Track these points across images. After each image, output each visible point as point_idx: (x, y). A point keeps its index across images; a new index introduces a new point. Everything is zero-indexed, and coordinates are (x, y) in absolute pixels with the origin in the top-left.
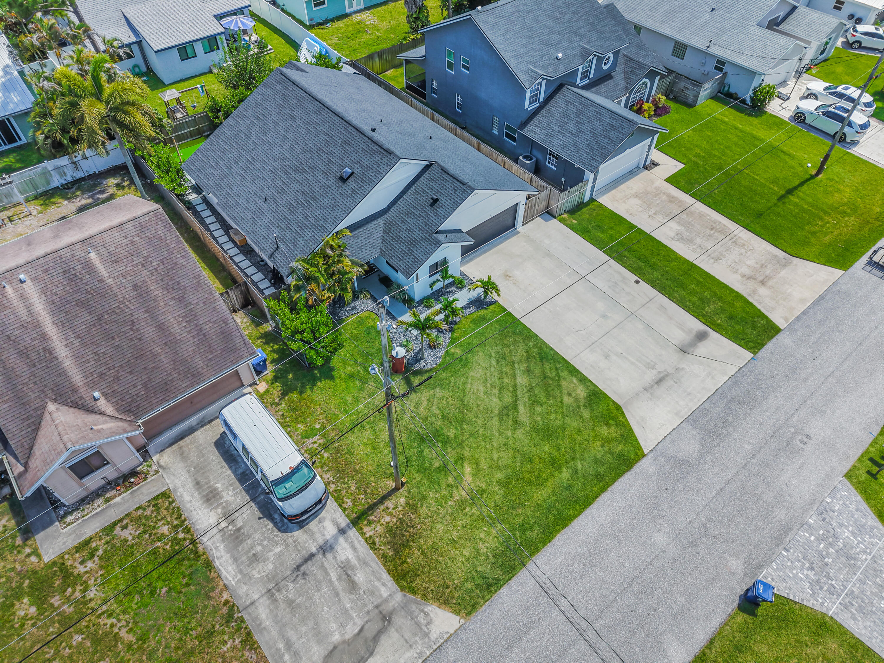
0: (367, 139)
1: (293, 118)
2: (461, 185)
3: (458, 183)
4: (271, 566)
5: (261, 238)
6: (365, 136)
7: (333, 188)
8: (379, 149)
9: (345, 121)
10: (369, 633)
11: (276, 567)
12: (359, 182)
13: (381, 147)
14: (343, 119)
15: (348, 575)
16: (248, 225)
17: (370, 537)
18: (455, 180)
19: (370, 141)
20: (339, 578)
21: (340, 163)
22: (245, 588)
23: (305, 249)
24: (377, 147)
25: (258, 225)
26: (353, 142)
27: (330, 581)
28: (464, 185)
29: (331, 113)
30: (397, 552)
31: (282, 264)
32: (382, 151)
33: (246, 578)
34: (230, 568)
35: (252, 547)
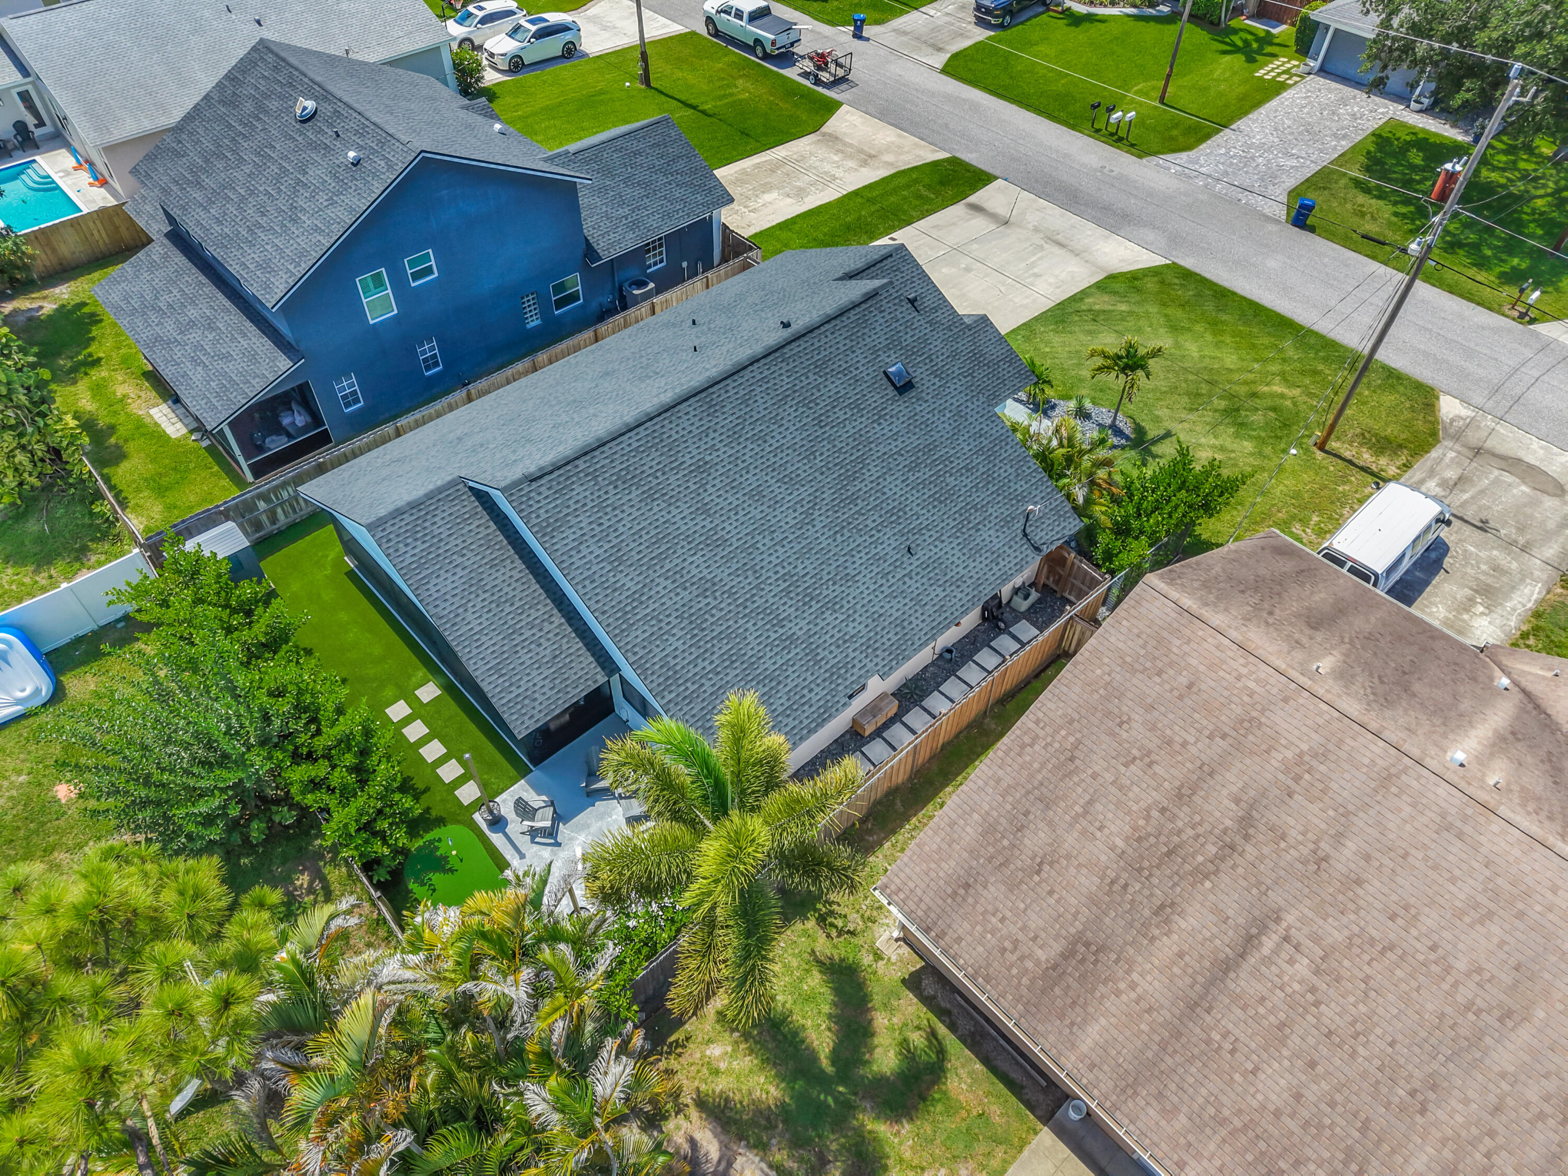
0: (827, 326)
1: (701, 467)
2: (890, 260)
3: (885, 262)
4: (1495, 552)
5: (995, 569)
6: (818, 328)
7: (919, 409)
8: (857, 310)
9: (765, 357)
10: (1503, 464)
11: (1493, 548)
12: (919, 359)
13: (855, 306)
14: (758, 361)
15: (1456, 484)
16: (959, 596)
17: (1399, 468)
18: (878, 266)
19: (833, 323)
20: (1463, 491)
21: (865, 385)
22: (1537, 573)
23: (1034, 480)
24: (853, 312)
25: (963, 572)
26: (823, 353)
27: (1472, 498)
28: (891, 256)
29: (729, 381)
30: (1400, 446)
31: (1057, 529)
32: (864, 306)
33: (1525, 575)
34: (1526, 591)
35: (1485, 573)
